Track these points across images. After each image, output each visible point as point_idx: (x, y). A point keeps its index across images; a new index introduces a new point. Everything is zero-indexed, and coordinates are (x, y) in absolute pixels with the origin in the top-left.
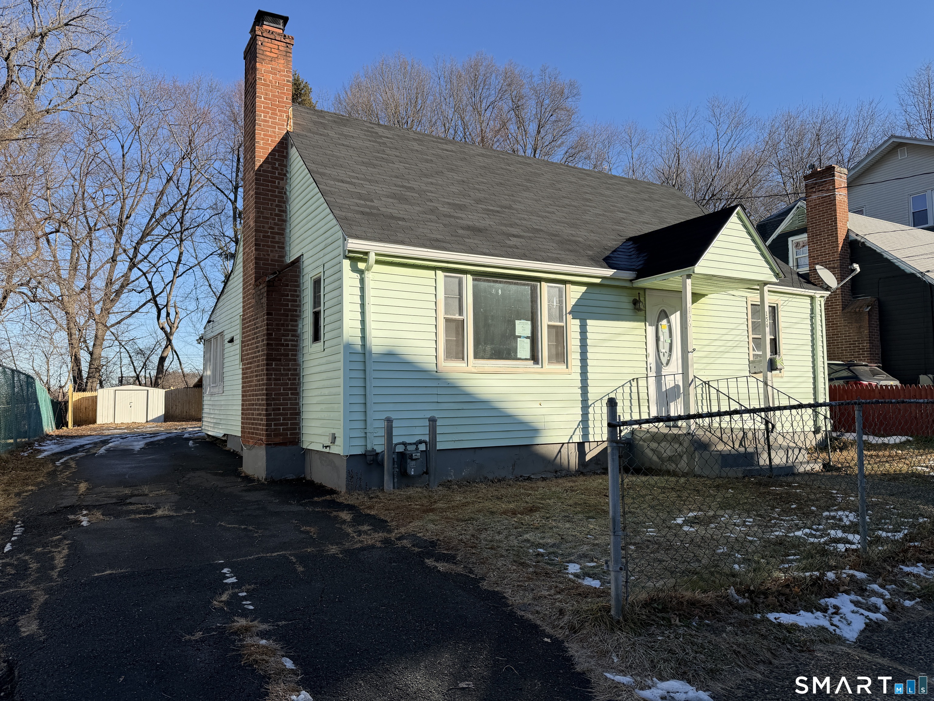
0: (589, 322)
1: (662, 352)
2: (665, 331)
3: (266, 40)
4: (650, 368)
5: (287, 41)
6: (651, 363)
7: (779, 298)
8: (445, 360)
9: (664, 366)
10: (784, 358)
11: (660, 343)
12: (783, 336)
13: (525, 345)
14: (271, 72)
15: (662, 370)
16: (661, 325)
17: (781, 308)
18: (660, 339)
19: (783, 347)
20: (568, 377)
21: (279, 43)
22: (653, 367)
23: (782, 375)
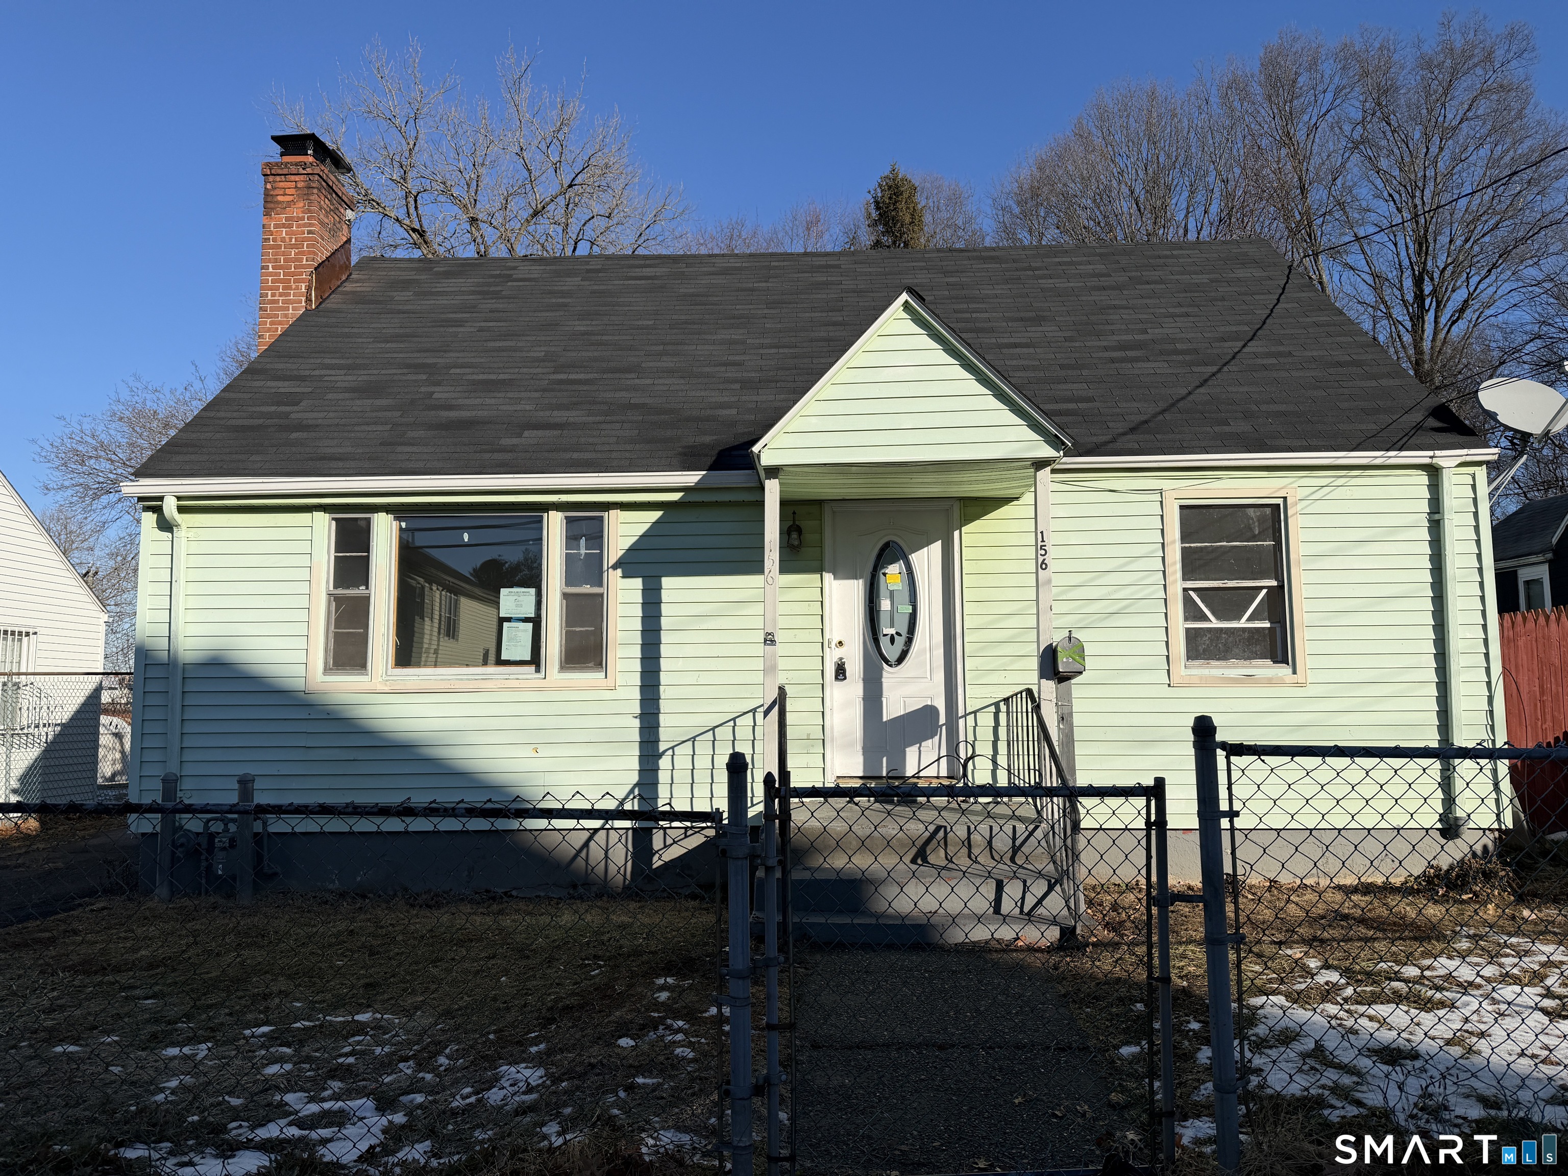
0: (666, 582)
1: (886, 635)
2: (895, 588)
3: (278, 178)
4: (840, 672)
5: (309, 170)
6: (841, 659)
7: (1291, 484)
8: (327, 670)
9: (891, 666)
10: (1309, 634)
11: (882, 614)
12: (1306, 577)
13: (520, 634)
14: (284, 226)
15: (885, 674)
16: (885, 574)
17: (1300, 506)
18: (880, 607)
19: (1307, 605)
20: (608, 695)
21: (297, 178)
22: (855, 668)
23: (1299, 677)
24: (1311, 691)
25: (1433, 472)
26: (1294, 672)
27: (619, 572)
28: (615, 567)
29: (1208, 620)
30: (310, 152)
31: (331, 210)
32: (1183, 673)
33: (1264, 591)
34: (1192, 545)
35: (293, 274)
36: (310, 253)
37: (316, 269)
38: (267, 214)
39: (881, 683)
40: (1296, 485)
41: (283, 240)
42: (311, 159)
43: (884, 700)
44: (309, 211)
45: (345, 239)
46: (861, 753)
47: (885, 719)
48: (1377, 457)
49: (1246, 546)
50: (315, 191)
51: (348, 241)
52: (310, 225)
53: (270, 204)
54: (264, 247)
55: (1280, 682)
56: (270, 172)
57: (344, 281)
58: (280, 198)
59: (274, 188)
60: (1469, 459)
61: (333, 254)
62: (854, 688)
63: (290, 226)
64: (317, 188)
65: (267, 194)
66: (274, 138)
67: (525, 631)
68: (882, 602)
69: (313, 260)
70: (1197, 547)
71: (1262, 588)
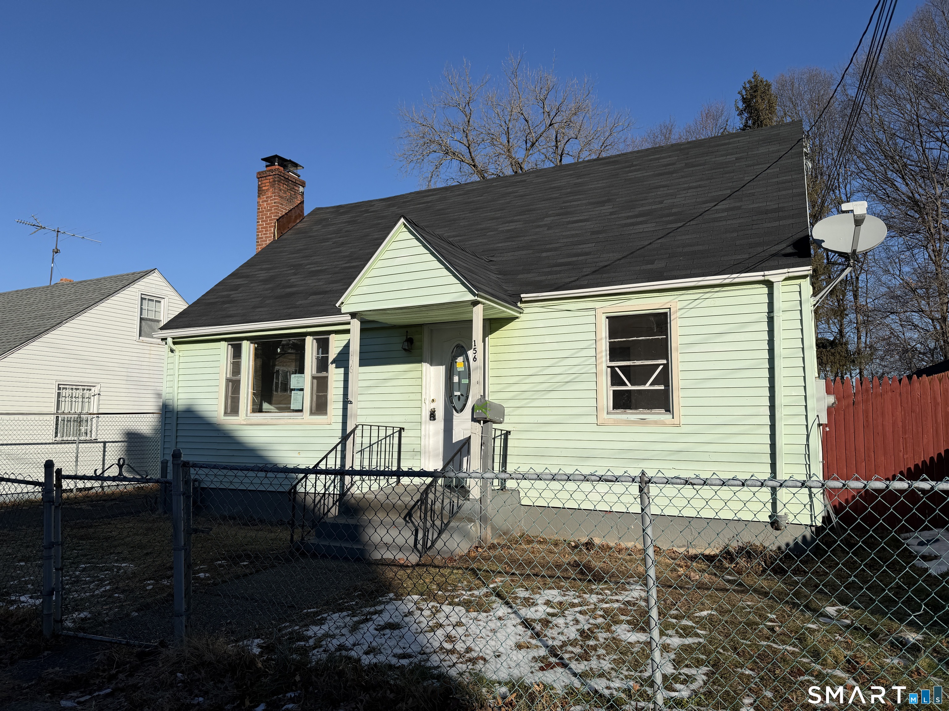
1: (456, 396)
2: (461, 370)
3: (263, 179)
4: (433, 416)
5: (274, 173)
6: (434, 409)
7: (674, 299)
8: (226, 413)
9: (458, 412)
10: (682, 393)
11: (455, 385)
12: (681, 358)
13: (298, 397)
14: (265, 201)
15: (454, 417)
16: (456, 362)
17: (679, 314)
18: (453, 380)
19: (682, 375)
20: (328, 427)
21: (270, 177)
22: (440, 414)
23: (676, 421)
24: (684, 429)
25: (769, 284)
26: (673, 418)
27: (334, 365)
28: (332, 363)
29: (626, 385)
30: (276, 164)
31: (288, 190)
32: (606, 418)
33: (661, 367)
34: (615, 340)
35: (268, 224)
36: (275, 213)
37: (277, 220)
38: (259, 197)
39: (452, 422)
40: (677, 300)
41: (265, 208)
42: (277, 167)
43: (454, 431)
44: (275, 193)
45: (299, 202)
46: (442, 460)
47: (454, 442)
48: (725, 279)
49: (648, 339)
50: (277, 182)
51: (302, 202)
52: (275, 199)
53: (260, 191)
54: (258, 213)
55: (664, 424)
56: (261, 176)
57: (298, 223)
58: (264, 188)
59: (262, 184)
60: (791, 275)
61: (289, 211)
62: (439, 424)
63: (267, 201)
64: (278, 181)
65: (259, 187)
66: (263, 159)
67: (300, 395)
68: (454, 378)
69: (276, 216)
70: (619, 341)
71: (659, 365)
